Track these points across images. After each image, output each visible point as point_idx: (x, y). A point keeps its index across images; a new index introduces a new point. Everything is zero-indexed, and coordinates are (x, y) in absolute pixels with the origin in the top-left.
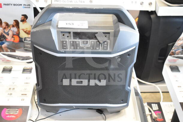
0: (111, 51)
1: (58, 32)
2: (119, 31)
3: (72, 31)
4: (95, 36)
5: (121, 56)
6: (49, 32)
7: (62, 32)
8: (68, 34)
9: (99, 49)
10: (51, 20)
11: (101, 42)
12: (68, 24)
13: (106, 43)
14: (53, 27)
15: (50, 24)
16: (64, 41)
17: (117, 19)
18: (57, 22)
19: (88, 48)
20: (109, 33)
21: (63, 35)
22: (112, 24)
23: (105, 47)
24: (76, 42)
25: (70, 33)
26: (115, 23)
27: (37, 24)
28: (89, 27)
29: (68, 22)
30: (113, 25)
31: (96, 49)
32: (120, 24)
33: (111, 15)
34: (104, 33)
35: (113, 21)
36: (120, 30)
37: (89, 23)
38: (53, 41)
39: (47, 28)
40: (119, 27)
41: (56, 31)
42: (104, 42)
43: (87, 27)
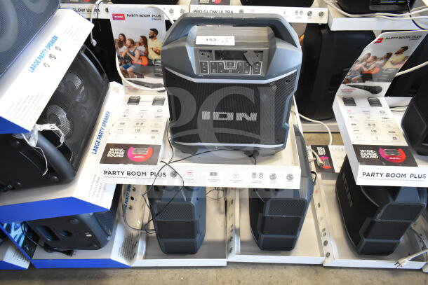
0: (264, 75)
1: (195, 50)
2: (275, 48)
3: (213, 49)
4: (244, 56)
5: (276, 82)
6: (184, 50)
7: (201, 51)
8: (208, 54)
9: (249, 73)
10: (187, 35)
11: (252, 63)
12: (208, 40)
13: (257, 65)
14: (189, 43)
15: (185, 40)
16: (203, 62)
17: (274, 33)
18: (194, 37)
19: (233, 71)
20: (262, 52)
21: (203, 54)
22: (266, 41)
23: (256, 70)
24: (218, 63)
25: (210, 51)
26: (270, 38)
27: (169, 40)
28: (236, 43)
29: (209, 37)
31: (244, 73)
32: (277, 39)
33: (266, 28)
34: (255, 51)
35: (269, 36)
36: (278, 47)
37: (236, 38)
39: (181, 44)
40: (275, 43)
41: (193, 48)
42: (255, 64)
43: (233, 44)
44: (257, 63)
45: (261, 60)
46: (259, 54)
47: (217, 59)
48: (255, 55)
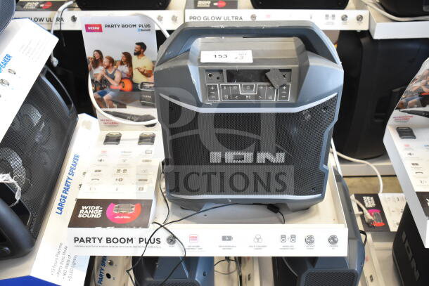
0: (293, 101)
1: (200, 70)
2: (308, 66)
3: (224, 68)
4: (266, 76)
6: (186, 69)
7: (207, 71)
8: (218, 74)
9: (273, 99)
10: (189, 50)
11: (276, 86)
12: (217, 56)
13: (284, 88)
14: (192, 62)
15: (187, 58)
16: (211, 86)
17: (304, 46)
18: (198, 53)
19: (253, 97)
20: (289, 70)
21: (210, 75)
22: (294, 55)
23: (283, 94)
24: (232, 86)
25: (221, 71)
26: (299, 52)
27: (165, 58)
28: (254, 60)
29: (218, 53)
30: (296, 57)
31: (267, 99)
32: (309, 53)
33: (292, 39)
34: (281, 70)
35: (297, 49)
36: (311, 64)
37: (254, 53)
38: (193, 85)
39: (182, 63)
40: (307, 59)
41: (197, 68)
42: (281, 86)
43: (251, 61)
44: (284, 85)
45: (290, 81)
46: (286, 73)
47: (230, 80)
48: (280, 74)
